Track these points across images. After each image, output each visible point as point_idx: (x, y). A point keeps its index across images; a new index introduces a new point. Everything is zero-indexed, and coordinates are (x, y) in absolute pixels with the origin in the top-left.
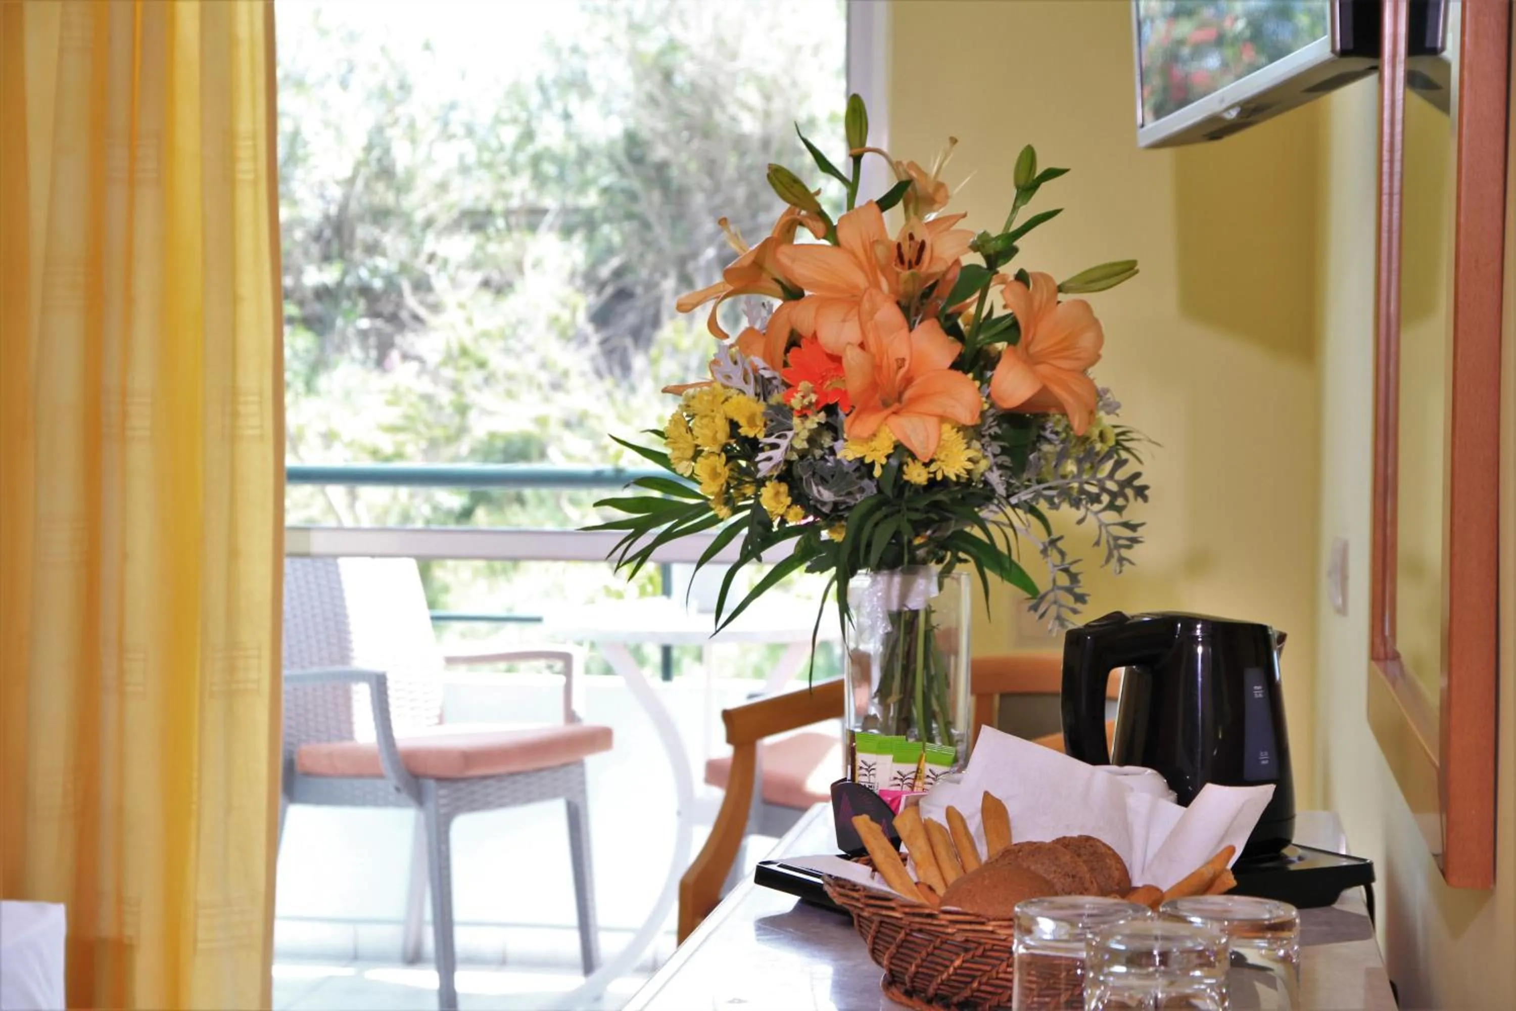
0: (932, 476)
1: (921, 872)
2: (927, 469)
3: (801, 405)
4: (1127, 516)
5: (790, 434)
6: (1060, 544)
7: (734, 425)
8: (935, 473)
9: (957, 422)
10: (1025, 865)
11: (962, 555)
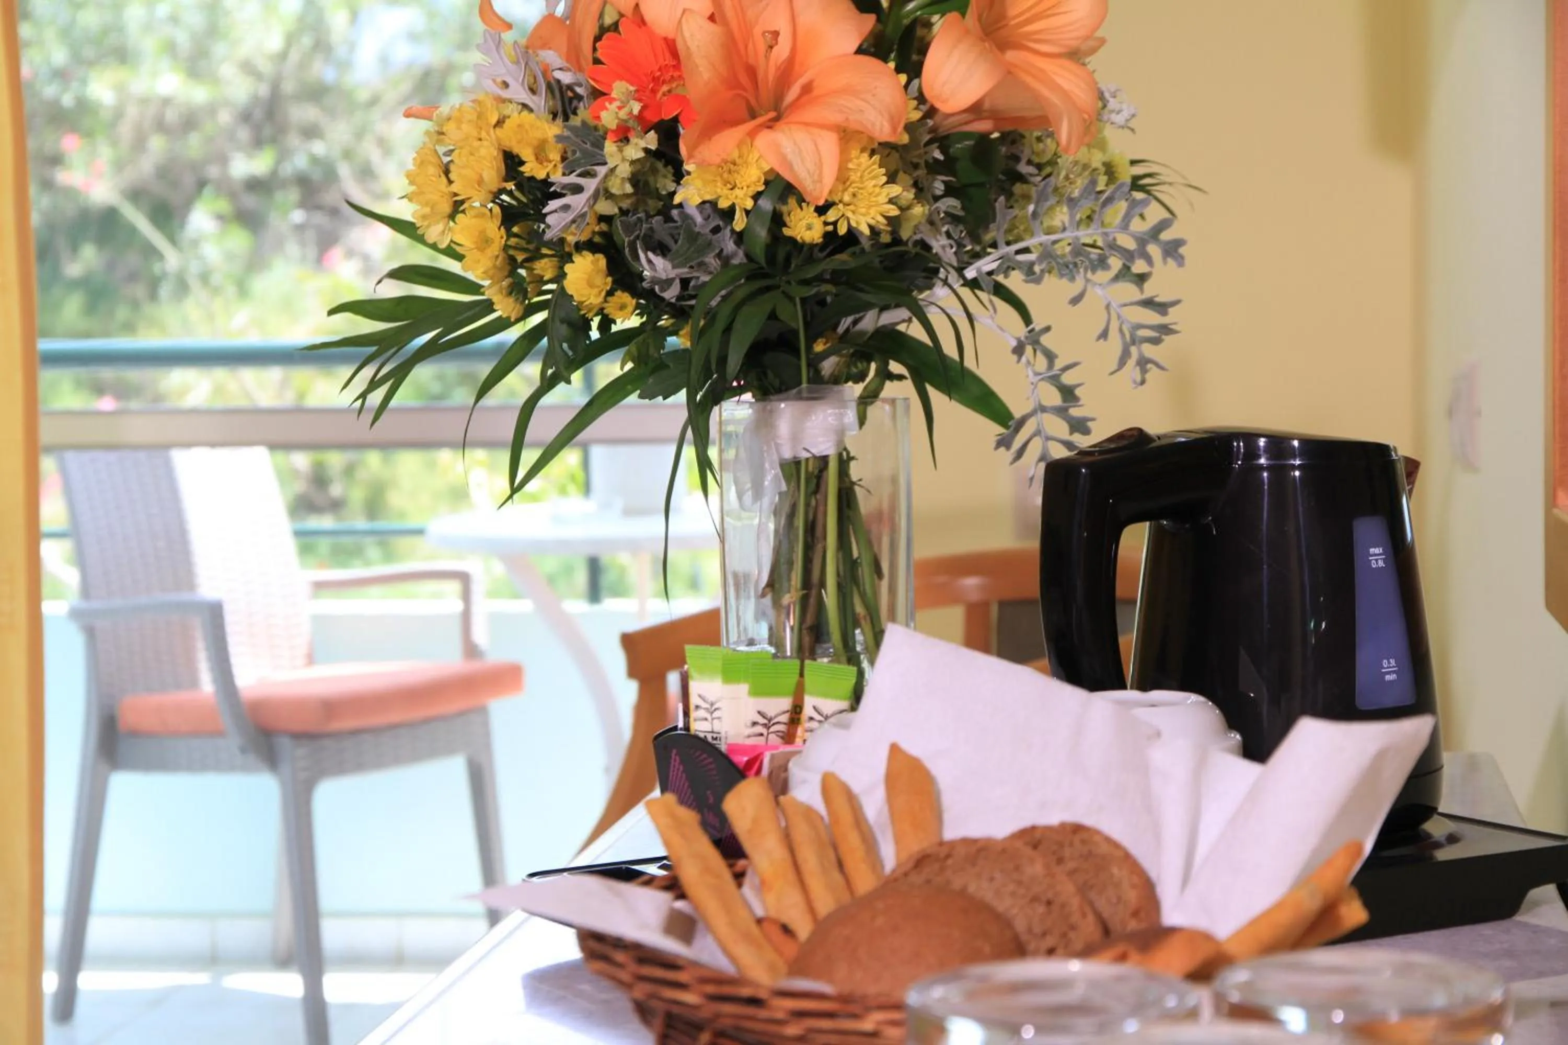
0: (830, 228)
1: (771, 898)
2: (823, 218)
3: (616, 121)
4: (1150, 289)
5: (602, 171)
6: (1045, 340)
7: (512, 162)
8: (835, 224)
9: (871, 139)
10: (957, 884)
11: (895, 367)
